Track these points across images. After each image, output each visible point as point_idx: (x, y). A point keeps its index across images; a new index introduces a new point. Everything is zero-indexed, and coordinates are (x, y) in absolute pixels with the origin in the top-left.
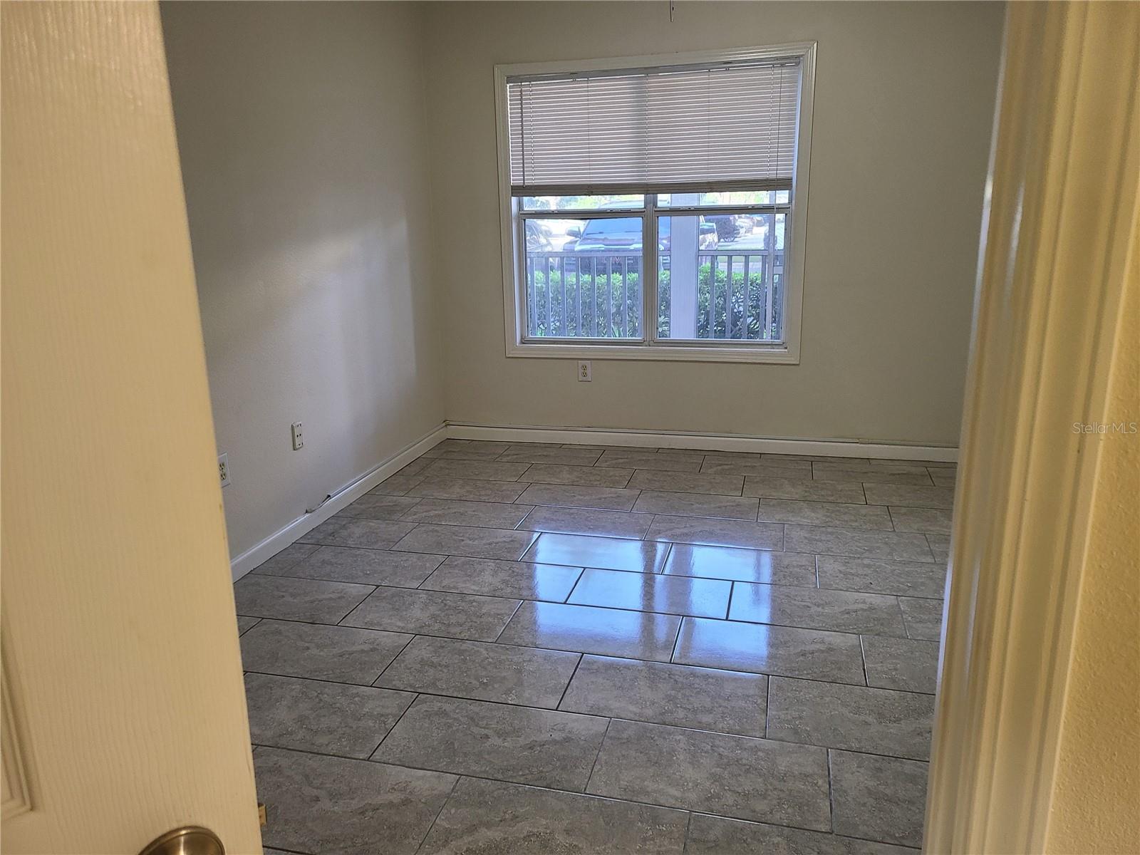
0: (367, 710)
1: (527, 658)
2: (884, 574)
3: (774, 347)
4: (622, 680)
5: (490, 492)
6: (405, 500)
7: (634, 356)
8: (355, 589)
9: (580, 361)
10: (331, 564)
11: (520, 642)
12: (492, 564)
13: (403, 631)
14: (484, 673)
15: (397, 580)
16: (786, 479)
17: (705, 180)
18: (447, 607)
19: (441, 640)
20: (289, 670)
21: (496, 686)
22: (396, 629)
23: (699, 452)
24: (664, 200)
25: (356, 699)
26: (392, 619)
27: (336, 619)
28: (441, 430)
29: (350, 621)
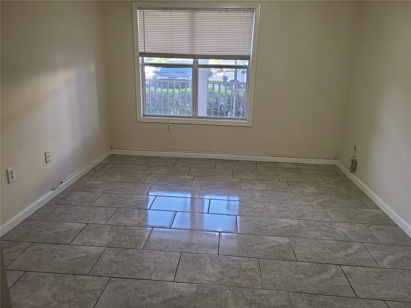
0: (87, 288)
1: (158, 256)
2: (292, 210)
3: (242, 120)
4: (200, 264)
5: (132, 178)
6: (96, 182)
7: (189, 122)
8: (76, 226)
9: (167, 124)
10: (64, 214)
11: (154, 248)
12: (137, 211)
13: (101, 246)
14: (139, 265)
15: (96, 220)
16: (248, 171)
17: (217, 54)
18: (120, 233)
19: (118, 249)
20: (47, 269)
21: (146, 271)
22: (97, 245)
23: (213, 160)
24: (201, 62)
25: (81, 283)
26: (95, 240)
27: (69, 241)
28: (109, 151)
29: (75, 242)
